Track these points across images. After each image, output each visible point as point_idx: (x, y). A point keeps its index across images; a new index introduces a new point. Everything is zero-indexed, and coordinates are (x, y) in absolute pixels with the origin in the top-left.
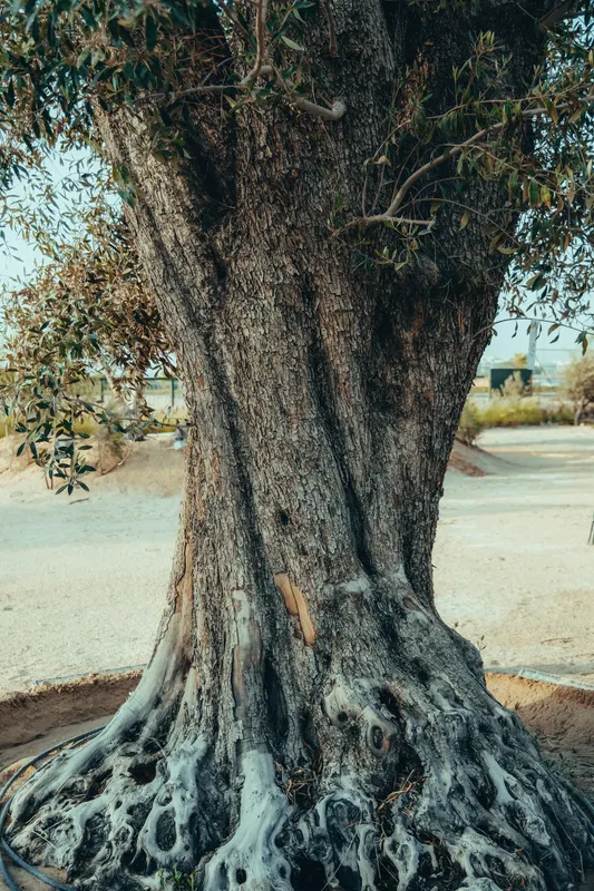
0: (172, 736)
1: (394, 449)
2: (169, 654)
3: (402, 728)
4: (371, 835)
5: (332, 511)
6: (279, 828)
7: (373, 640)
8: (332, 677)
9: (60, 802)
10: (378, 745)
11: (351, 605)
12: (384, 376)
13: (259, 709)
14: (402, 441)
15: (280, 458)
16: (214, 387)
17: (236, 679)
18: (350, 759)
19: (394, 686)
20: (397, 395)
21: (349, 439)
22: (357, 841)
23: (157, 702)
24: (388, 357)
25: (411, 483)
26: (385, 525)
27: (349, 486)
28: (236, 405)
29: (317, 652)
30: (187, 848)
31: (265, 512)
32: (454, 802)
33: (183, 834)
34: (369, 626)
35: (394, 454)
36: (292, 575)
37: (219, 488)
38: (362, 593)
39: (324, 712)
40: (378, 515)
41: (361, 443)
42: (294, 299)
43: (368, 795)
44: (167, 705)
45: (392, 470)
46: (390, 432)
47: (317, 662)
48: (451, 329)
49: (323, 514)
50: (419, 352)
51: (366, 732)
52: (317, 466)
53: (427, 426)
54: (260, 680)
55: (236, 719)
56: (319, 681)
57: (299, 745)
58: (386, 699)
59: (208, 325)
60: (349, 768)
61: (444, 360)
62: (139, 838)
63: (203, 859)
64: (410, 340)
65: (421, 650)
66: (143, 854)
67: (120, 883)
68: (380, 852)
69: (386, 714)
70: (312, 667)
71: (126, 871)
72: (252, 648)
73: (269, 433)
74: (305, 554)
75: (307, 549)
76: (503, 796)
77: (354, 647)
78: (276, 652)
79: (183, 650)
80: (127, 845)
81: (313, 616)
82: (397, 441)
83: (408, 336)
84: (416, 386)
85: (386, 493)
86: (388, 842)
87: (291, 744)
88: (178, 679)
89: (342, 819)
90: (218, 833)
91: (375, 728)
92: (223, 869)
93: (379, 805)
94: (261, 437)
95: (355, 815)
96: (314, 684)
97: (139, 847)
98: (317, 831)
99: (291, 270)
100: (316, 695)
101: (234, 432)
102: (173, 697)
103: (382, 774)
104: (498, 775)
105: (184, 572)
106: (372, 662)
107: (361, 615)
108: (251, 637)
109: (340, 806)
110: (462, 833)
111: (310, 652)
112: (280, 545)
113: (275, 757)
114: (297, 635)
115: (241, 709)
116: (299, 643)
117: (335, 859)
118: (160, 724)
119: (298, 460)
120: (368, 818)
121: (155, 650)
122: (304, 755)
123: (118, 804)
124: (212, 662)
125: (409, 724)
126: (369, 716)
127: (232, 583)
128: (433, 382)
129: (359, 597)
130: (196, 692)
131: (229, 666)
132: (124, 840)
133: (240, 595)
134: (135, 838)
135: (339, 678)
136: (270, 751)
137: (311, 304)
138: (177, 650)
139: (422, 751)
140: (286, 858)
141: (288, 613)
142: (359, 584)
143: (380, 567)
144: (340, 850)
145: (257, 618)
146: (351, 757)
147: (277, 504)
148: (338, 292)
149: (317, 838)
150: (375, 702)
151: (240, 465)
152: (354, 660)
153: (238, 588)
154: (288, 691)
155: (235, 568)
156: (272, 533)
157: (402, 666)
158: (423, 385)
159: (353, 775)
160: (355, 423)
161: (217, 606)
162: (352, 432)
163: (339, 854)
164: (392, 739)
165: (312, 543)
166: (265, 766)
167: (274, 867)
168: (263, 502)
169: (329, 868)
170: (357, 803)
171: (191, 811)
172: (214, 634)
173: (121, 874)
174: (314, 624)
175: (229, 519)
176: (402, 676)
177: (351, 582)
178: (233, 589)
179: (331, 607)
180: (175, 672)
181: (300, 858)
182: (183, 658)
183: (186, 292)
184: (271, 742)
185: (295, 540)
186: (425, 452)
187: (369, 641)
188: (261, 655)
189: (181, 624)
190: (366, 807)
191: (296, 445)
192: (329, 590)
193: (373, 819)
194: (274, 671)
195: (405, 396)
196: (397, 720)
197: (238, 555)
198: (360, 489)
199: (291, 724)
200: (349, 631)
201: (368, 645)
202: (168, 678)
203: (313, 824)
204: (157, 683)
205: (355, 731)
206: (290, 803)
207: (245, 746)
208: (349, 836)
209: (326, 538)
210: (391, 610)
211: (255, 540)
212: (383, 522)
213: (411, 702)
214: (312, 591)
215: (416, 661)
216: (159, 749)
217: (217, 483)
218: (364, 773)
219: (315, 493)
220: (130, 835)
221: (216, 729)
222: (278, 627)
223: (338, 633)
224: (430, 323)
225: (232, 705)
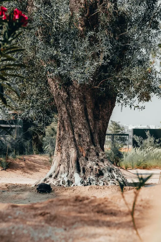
1: (98, 125)
2: (56, 164)
3: (100, 168)
5: (88, 134)
7: (95, 155)
8: (88, 162)
10: (96, 171)
11: (91, 150)
12: (96, 112)
13: (76, 167)
14: (99, 124)
16: (68, 114)
19: (98, 163)
20: (98, 116)
23: (55, 172)
24: (97, 109)
25: (101, 131)
27: (91, 130)
28: (71, 117)
29: (86, 158)
31: (77, 135)
32: (108, 178)
33: (67, 183)
34: (94, 153)
35: (98, 126)
36: (81, 145)
37: (68, 131)
39: (87, 167)
42: (82, 99)
43: (95, 178)
44: (57, 172)
45: (98, 128)
46: (97, 122)
47: (86, 160)
48: (107, 104)
50: (102, 108)
51: (94, 169)
52: (86, 127)
53: (103, 121)
54: (76, 163)
55: (72, 169)
56: (86, 163)
57: (83, 173)
59: (66, 103)
60: (92, 175)
61: (106, 110)
62: (60, 183)
69: (98, 166)
72: (75, 157)
74: (84, 141)
76: (116, 178)
77: (92, 157)
78: (79, 158)
83: (100, 105)
84: (101, 114)
85: (97, 132)
86: (98, 183)
87: (81, 173)
89: (91, 181)
99: (82, 95)
100: (86, 165)
101: (71, 122)
103: (97, 175)
104: (115, 175)
105: (59, 149)
108: (75, 155)
109: (91, 179)
110: (109, 181)
111: (84, 158)
112: (79, 140)
114: (82, 155)
118: (56, 175)
120: (95, 181)
121: (53, 163)
124: (67, 161)
126: (95, 167)
127: (71, 147)
129: (93, 149)
130: (63, 168)
131: (71, 161)
133: (72, 149)
135: (90, 162)
136: (78, 174)
137: (85, 100)
138: (58, 163)
139: (103, 171)
141: (81, 152)
142: (93, 147)
143: (96, 144)
145: (76, 152)
146: (92, 173)
147: (79, 133)
148: (89, 98)
150: (96, 165)
151: (72, 127)
152: (92, 159)
154: (81, 165)
155: (72, 144)
156: (78, 138)
158: (103, 114)
160: (92, 120)
161: (68, 152)
162: (91, 122)
164: (99, 170)
165: (85, 139)
168: (76, 133)
170: (93, 179)
171: (67, 180)
172: (67, 156)
174: (85, 153)
176: (100, 161)
177: (91, 146)
179: (88, 150)
180: (58, 166)
184: (78, 172)
185: (82, 139)
189: (59, 158)
192: (88, 147)
194: (78, 161)
195: (100, 116)
197: (72, 142)
198: (93, 131)
199: (81, 170)
200: (91, 154)
202: (56, 168)
203: (87, 181)
205: (92, 169)
206: (83, 179)
207: (74, 173)
210: (98, 151)
211: (75, 139)
212: (96, 137)
213: (101, 165)
214: (85, 148)
215: (102, 159)
218: (94, 176)
219: (86, 131)
220: (58, 183)
221: (68, 172)
222: (79, 154)
223: (89, 155)
224: (104, 103)
225: (72, 166)
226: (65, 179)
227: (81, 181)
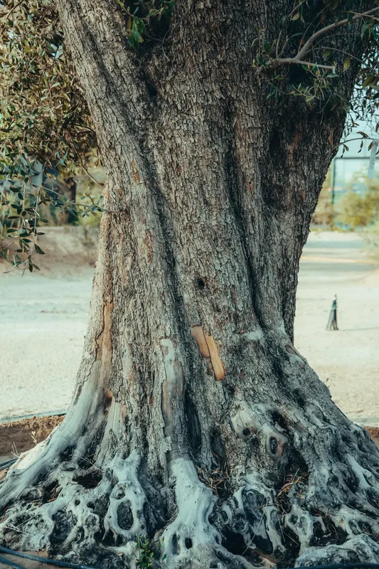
0: (100, 455)
1: (277, 234)
2: (93, 394)
3: (291, 438)
4: (275, 513)
5: (240, 279)
6: (211, 510)
7: (267, 375)
8: (237, 403)
9: (23, 505)
10: (274, 451)
11: (251, 350)
12: (271, 177)
13: (182, 428)
14: (283, 228)
15: (202, 238)
16: (148, 182)
17: (165, 406)
18: (253, 463)
19: (282, 409)
20: (280, 193)
21: (250, 225)
22: (265, 518)
23: (84, 430)
24: (275, 164)
25: (288, 260)
26: (273, 291)
27: (249, 259)
28: (163, 196)
29: (225, 385)
30: (142, 527)
31: (186, 280)
32: (331, 488)
33: (139, 517)
34: (265, 365)
35: (277, 238)
36: (207, 327)
37: (151, 260)
38: (259, 342)
39: (232, 429)
40: (268, 283)
41: (259, 228)
42: (218, 117)
43: (268, 487)
44: (92, 433)
45: (276, 249)
46: (275, 221)
47: (225, 393)
48: (320, 144)
49: (234, 281)
50: (297, 161)
51: (264, 441)
52: (230, 245)
53: (300, 217)
54: (182, 407)
55: (165, 436)
56: (227, 407)
57: (210, 455)
58: (277, 418)
59: (142, 133)
60: (252, 468)
61: (313, 167)
62: (105, 521)
63: (157, 534)
64: (291, 151)
65: (300, 384)
66: (111, 533)
67: (97, 554)
68: (283, 524)
69: (279, 429)
70: (222, 396)
71: (101, 545)
72: (177, 382)
73: (194, 219)
74: (219, 311)
75: (221, 307)
76: (364, 484)
77: (253, 380)
78: (193, 385)
79: (104, 389)
80: (97, 527)
81: (224, 358)
82: (279, 227)
83: (290, 148)
84: (294, 187)
85: (273, 267)
86: (288, 517)
87: (205, 454)
88: (101, 412)
89: (253, 504)
90: (162, 518)
91: (272, 439)
92: (175, 539)
93: (278, 493)
94: (186, 221)
95: (262, 501)
96: (223, 409)
97: (107, 528)
98: (238, 511)
99: (218, 95)
100: (225, 416)
101: (162, 218)
102: (97, 426)
103: (276, 472)
104: (359, 470)
105: (103, 328)
106: (267, 391)
107: (258, 357)
108: (176, 374)
109: (251, 494)
110: (339, 508)
111: (220, 385)
112: (198, 305)
113: (195, 463)
114: (209, 373)
115: (169, 428)
116: (211, 378)
117: (250, 531)
118: (87, 447)
119: (216, 239)
120: (271, 502)
121: (80, 391)
122: (214, 462)
123: (77, 503)
124: (140, 395)
125: (296, 434)
126: (267, 430)
127: (161, 333)
128: (306, 184)
129: (257, 343)
130: (122, 420)
131: (159, 396)
132: (94, 524)
133: (166, 343)
134: (101, 523)
135: (243, 404)
136: (191, 459)
137: (230, 122)
138: (99, 390)
139: (306, 455)
140: (218, 530)
141: (202, 356)
142: (256, 334)
143: (268, 322)
144: (253, 525)
145: (181, 359)
146: (253, 461)
147: (197, 273)
148: (252, 113)
149: (237, 516)
150: (270, 420)
151: (167, 243)
152: (254, 390)
153: (166, 337)
154: (202, 414)
155: (163, 322)
156: (192, 295)
157: (288, 395)
158: (299, 186)
159: (255, 473)
160: (256, 213)
161: (144, 352)
162: (253, 220)
163: (252, 527)
164: (285, 446)
165: (224, 303)
166: (190, 469)
167: (212, 536)
168: (186, 272)
169: (247, 537)
170: (262, 491)
171: (143, 501)
172: (141, 373)
173: (96, 547)
174: (223, 363)
175: (158, 285)
176: (288, 402)
177: (252, 332)
178: (162, 338)
179: (237, 351)
180: (98, 406)
181: (226, 531)
182: (104, 396)
183: (124, 105)
184: (191, 452)
185: (211, 301)
186: (298, 237)
187: (264, 376)
188: (183, 388)
189: (102, 369)
190: (269, 494)
191: (215, 228)
192: (236, 338)
193: (274, 502)
194: (191, 400)
195: (285, 194)
196: (287, 433)
197: (166, 311)
198: (257, 264)
199: (203, 440)
200: (250, 369)
201: (263, 379)
202: (92, 412)
203: (234, 506)
204: (84, 416)
205: (256, 442)
206: (214, 493)
207: (173, 455)
208: (258, 515)
209: (235, 299)
210: (278, 354)
211: (178, 300)
212: (269, 286)
213: (296, 421)
214: (224, 339)
215: (296, 392)
216: (91, 465)
217: (149, 256)
218: (264, 472)
219: (228, 265)
220: (98, 521)
221: (146, 445)
222: (194, 367)
223: (242, 371)
224: (306, 140)
225: (162, 425)
226: (129, 495)
227: (207, 510)
